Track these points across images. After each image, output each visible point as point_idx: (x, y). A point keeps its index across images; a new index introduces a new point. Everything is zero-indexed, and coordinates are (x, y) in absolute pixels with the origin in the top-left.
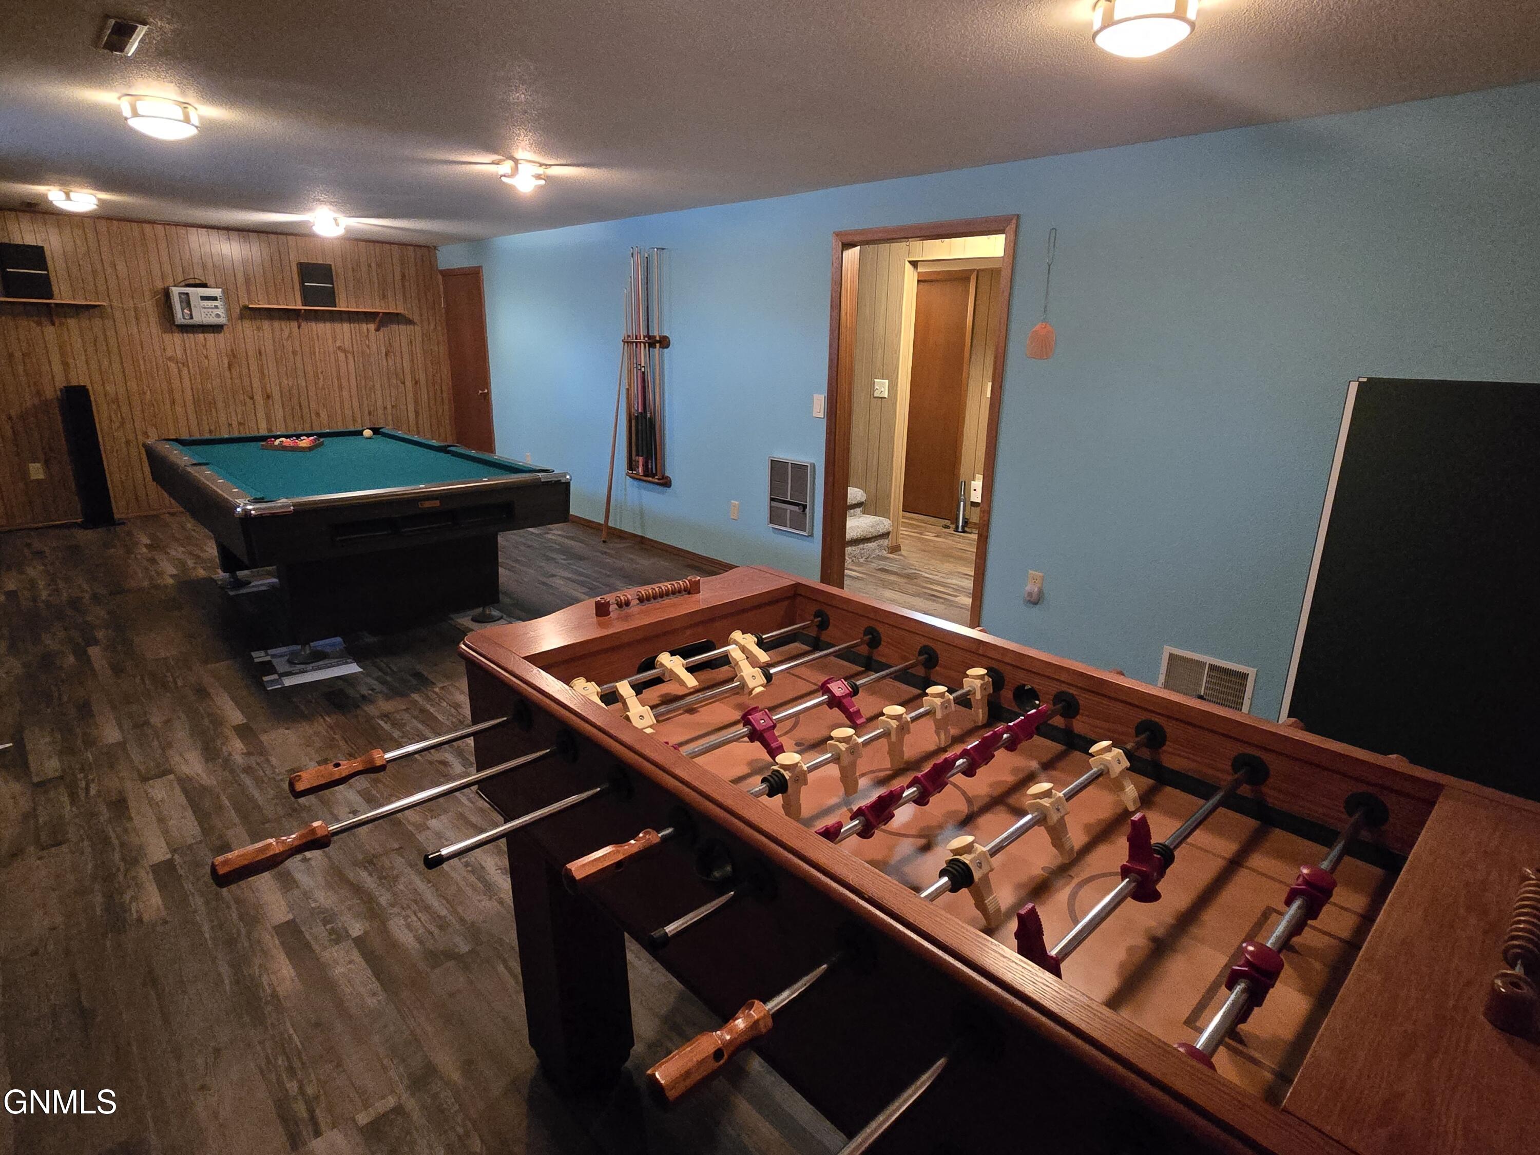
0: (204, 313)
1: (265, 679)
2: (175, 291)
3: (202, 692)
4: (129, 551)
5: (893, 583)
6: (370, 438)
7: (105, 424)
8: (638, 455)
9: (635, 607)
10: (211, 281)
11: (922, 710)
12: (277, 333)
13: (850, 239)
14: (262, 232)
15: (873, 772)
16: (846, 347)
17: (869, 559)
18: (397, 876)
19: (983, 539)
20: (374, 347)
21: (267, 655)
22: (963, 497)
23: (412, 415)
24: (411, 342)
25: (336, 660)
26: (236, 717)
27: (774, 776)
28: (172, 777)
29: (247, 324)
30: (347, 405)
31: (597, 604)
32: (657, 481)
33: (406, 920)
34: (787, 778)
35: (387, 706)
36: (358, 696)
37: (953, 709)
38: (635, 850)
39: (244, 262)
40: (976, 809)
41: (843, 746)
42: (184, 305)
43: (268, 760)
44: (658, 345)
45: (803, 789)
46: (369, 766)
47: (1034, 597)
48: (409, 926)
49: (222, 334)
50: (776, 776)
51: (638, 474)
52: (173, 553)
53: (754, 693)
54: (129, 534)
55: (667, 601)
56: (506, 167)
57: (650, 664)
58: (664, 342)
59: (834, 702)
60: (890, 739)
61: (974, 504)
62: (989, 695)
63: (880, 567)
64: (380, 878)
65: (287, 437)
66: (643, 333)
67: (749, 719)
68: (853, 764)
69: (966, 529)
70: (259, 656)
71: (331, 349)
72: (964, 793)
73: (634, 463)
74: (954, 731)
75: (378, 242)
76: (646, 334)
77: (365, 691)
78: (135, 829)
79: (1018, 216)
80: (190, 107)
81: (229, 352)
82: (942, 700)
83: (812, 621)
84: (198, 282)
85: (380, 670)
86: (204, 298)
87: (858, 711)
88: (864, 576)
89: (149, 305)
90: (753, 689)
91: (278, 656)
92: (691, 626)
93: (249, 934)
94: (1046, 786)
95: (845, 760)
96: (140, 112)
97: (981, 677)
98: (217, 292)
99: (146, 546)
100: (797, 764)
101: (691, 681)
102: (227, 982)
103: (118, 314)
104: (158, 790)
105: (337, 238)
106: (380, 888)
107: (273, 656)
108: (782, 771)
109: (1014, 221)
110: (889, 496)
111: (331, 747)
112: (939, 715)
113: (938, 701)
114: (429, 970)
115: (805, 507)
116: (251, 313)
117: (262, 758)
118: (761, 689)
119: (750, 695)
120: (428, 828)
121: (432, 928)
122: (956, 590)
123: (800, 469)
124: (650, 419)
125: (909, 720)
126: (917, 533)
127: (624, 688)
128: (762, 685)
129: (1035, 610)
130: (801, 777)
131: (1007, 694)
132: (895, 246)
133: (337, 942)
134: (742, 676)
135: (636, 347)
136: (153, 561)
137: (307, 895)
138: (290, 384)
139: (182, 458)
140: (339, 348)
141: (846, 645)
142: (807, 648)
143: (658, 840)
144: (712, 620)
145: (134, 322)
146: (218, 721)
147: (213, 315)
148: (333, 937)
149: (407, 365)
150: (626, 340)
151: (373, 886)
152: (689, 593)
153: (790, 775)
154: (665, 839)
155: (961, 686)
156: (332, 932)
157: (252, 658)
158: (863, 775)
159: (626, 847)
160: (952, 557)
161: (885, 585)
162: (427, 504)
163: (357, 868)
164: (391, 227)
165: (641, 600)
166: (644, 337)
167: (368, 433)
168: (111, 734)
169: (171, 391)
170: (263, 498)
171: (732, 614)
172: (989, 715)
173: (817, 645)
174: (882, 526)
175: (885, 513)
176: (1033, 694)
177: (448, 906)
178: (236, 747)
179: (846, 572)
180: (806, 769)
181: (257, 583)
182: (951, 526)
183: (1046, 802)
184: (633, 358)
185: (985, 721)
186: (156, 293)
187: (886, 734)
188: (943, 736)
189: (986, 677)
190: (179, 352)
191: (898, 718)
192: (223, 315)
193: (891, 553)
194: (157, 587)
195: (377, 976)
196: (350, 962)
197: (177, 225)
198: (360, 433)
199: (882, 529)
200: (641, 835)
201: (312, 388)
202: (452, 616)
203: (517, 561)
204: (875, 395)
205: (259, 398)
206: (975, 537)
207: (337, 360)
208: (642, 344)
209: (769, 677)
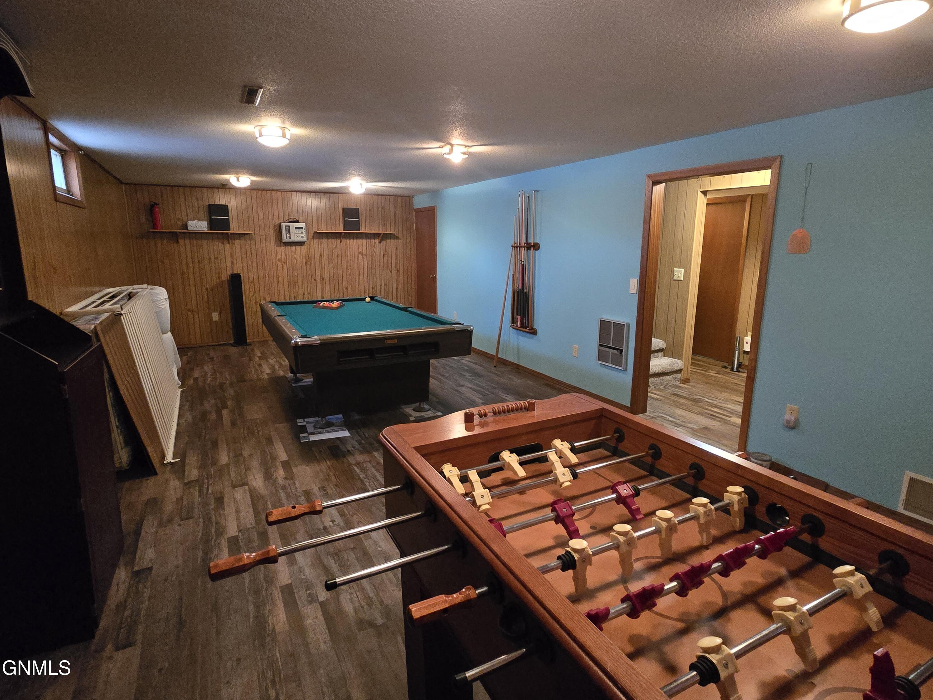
0: (297, 235)
1: (301, 435)
2: (284, 225)
3: (270, 441)
4: (251, 360)
5: (682, 404)
6: (369, 302)
7: (247, 293)
8: (517, 315)
9: (490, 418)
10: (301, 219)
11: (688, 515)
12: (330, 244)
13: (657, 179)
14: (327, 193)
15: (646, 558)
16: (653, 248)
17: (667, 387)
18: (350, 566)
19: (751, 380)
20: (377, 251)
21: (304, 421)
22: (737, 348)
23: (394, 290)
24: (397, 248)
25: (337, 428)
26: (283, 456)
27: (566, 556)
28: (247, 487)
29: (316, 241)
30: (362, 284)
31: (466, 414)
32: (528, 331)
33: (351, 596)
34: (576, 559)
35: (360, 458)
36: (346, 450)
37: (714, 517)
38: (458, 601)
39: (317, 209)
40: (729, 603)
41: (621, 539)
42: (288, 232)
43: (294, 484)
44: (532, 248)
45: (589, 568)
46: (312, 510)
47: (792, 424)
48: (351, 600)
49: (304, 247)
50: (568, 556)
51: (517, 326)
52: (270, 361)
53: (564, 486)
54: (253, 350)
55: (512, 415)
56: (447, 149)
57: (496, 457)
58: (536, 247)
59: (620, 500)
60: (661, 535)
61: (745, 352)
62: (745, 508)
63: (674, 392)
64: (340, 566)
65: (327, 301)
66: (524, 241)
67: (555, 507)
68: (630, 553)
69: (740, 369)
70: (300, 422)
71: (356, 253)
72: (720, 588)
73: (515, 320)
74: (714, 532)
75: (383, 195)
76: (525, 242)
77: (350, 448)
78: (224, 514)
79: (782, 157)
80: (286, 130)
81: (307, 256)
82: (705, 509)
83: (613, 435)
84: (295, 220)
85: (360, 436)
86: (297, 228)
87: (638, 509)
88: (663, 398)
89: (272, 232)
90: (563, 483)
91: (309, 422)
92: (527, 433)
93: (267, 590)
94: (791, 601)
95: (624, 548)
96: (263, 134)
97: (739, 494)
98: (302, 225)
99: (259, 357)
100: (584, 549)
101: (521, 472)
102: (252, 616)
103: (257, 239)
104: (240, 494)
105: (360, 195)
106: (339, 572)
107: (307, 422)
108: (572, 552)
109: (778, 160)
110: (682, 345)
111: (327, 480)
112: (702, 520)
113: (701, 510)
114: (357, 631)
115: (621, 351)
116: (319, 235)
117: (292, 481)
118: (568, 483)
119: (560, 487)
120: (371, 538)
121: (363, 603)
122: (730, 412)
123: (619, 327)
124: (526, 293)
125: (677, 522)
126: (702, 370)
127: (473, 475)
128: (570, 481)
129: (792, 433)
130: (586, 559)
131: (761, 510)
132: (691, 181)
133: (311, 602)
134: (556, 474)
135: (520, 250)
136: (260, 365)
137: (300, 571)
138: (334, 271)
139: (274, 311)
140: (360, 253)
141: (637, 455)
142: (609, 454)
143: (475, 596)
144: (542, 430)
145: (264, 241)
146: (274, 458)
147: (300, 237)
148: (310, 599)
149: (394, 262)
150: (514, 245)
151: (335, 570)
152: (528, 411)
153: (578, 556)
154: (481, 594)
155: (722, 500)
156: (310, 595)
157: (297, 423)
158: (638, 560)
159: (450, 598)
160: (728, 388)
161: (677, 405)
162: (389, 342)
163: (329, 557)
164: (389, 187)
165: (495, 413)
166: (525, 243)
167: (368, 299)
168: (224, 458)
169: (278, 276)
170: (306, 335)
171: (556, 427)
172: (745, 523)
173: (615, 453)
174: (676, 365)
175: (679, 357)
176: (783, 512)
177: (375, 590)
178: (281, 473)
179: (649, 394)
180: (591, 553)
181: (306, 380)
182: (729, 367)
183: (791, 615)
184: (517, 256)
185: (742, 528)
186: (275, 226)
187: (658, 531)
188: (705, 536)
189: (743, 494)
190: (283, 256)
191: (668, 520)
192: (305, 237)
193: (682, 384)
194: (259, 379)
195: (329, 630)
196: (316, 617)
197: (287, 191)
198: (364, 299)
199: (676, 367)
200: (464, 590)
201: (345, 276)
202: (403, 407)
203: (443, 376)
204: (674, 279)
205: (319, 280)
206: (745, 375)
207: (358, 259)
208: (523, 248)
209: (575, 476)
